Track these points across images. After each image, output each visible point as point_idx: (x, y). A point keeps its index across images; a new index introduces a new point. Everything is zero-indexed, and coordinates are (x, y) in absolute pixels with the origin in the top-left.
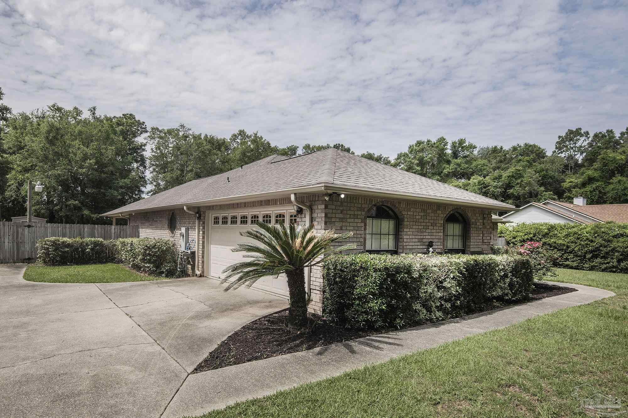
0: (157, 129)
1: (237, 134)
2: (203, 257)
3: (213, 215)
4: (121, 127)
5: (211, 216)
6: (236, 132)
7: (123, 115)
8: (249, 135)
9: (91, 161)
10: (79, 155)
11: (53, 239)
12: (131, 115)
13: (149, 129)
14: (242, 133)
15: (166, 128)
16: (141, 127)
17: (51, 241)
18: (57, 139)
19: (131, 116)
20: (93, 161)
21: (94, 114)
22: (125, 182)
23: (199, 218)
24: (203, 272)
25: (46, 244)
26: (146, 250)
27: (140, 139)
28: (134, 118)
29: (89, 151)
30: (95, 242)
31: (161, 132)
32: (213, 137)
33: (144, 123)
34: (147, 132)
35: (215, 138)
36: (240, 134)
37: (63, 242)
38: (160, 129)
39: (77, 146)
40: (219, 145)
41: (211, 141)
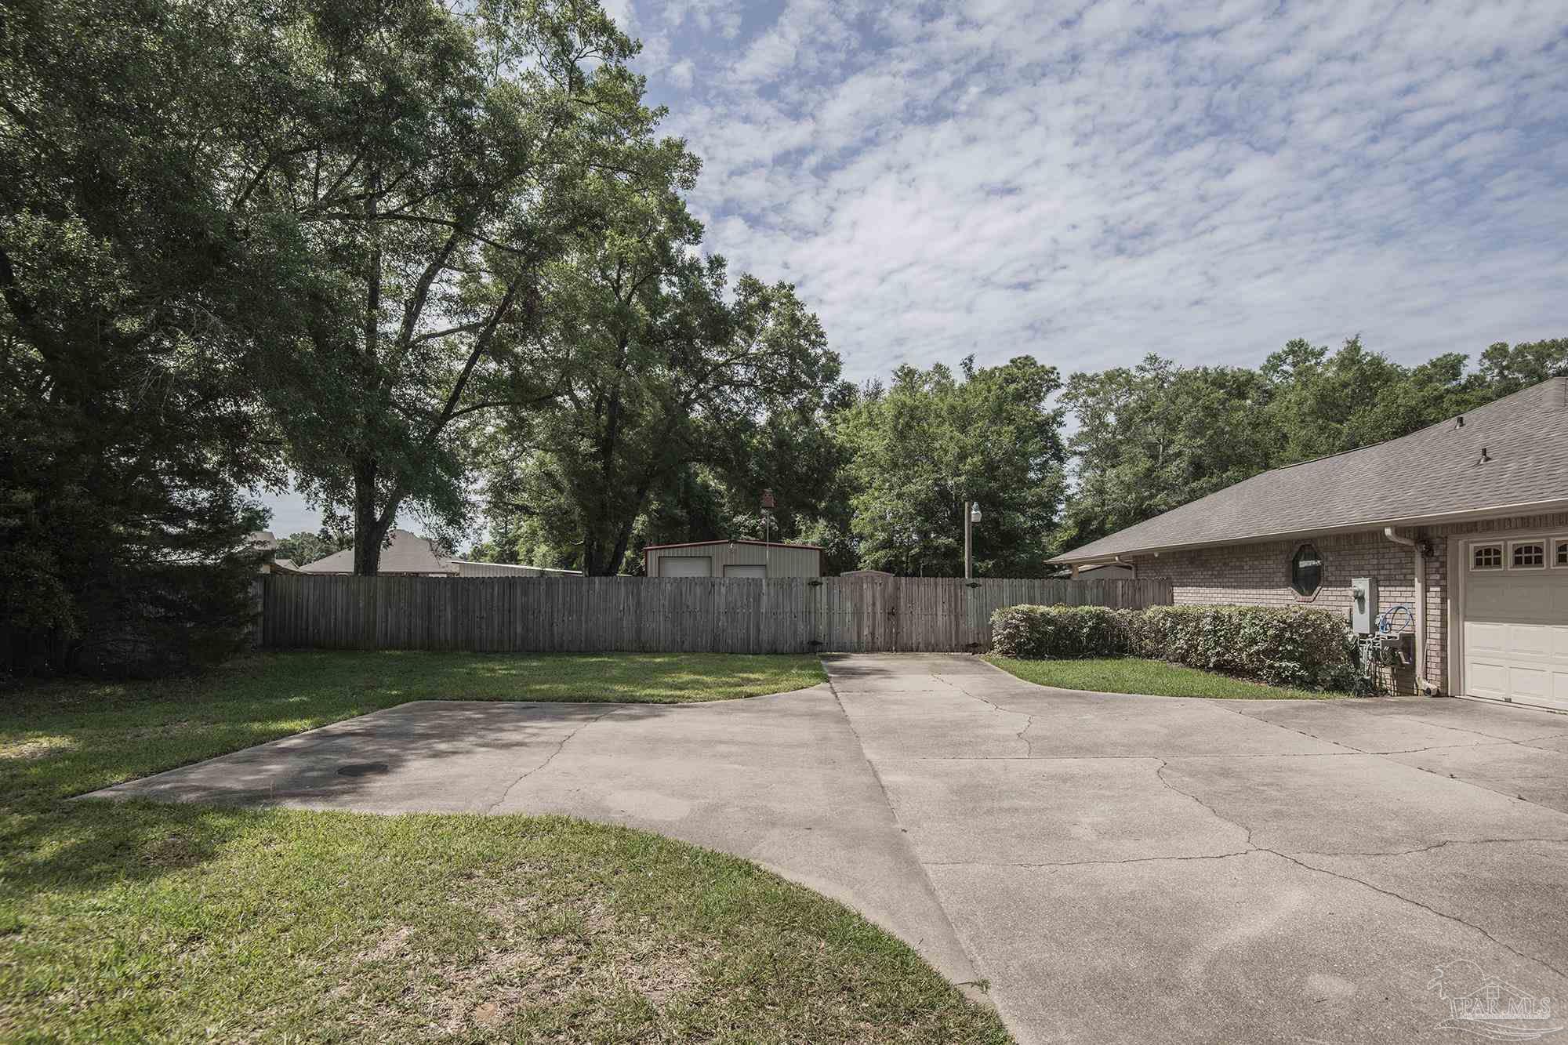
0: (1083, 376)
1: (1284, 352)
2: (1444, 648)
3: (1472, 546)
4: (1014, 385)
5: (1465, 548)
6: (1281, 347)
7: (1012, 361)
8: (1318, 349)
9: (975, 459)
10: (954, 450)
11: (1025, 607)
12: (1027, 358)
13: (1064, 379)
14: (1297, 349)
15: (1101, 372)
16: (1044, 380)
17: (1023, 613)
18: (911, 428)
19: (1028, 361)
20: (977, 459)
21: (969, 369)
22: (1037, 494)
23: (1428, 553)
24: (1444, 684)
25: (1013, 618)
26: (1284, 630)
27: (1049, 404)
28: (1034, 364)
29: (970, 441)
30: (1098, 615)
31: (1092, 380)
32: (1222, 370)
33: (1055, 368)
34: (1058, 386)
35: (1228, 371)
36: (1292, 352)
37: (1042, 614)
38: (1089, 374)
39: (948, 434)
40: (1238, 387)
41: (1219, 380)
